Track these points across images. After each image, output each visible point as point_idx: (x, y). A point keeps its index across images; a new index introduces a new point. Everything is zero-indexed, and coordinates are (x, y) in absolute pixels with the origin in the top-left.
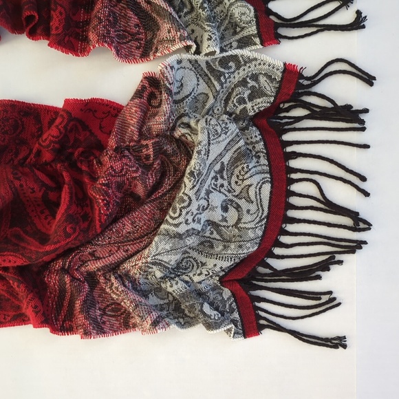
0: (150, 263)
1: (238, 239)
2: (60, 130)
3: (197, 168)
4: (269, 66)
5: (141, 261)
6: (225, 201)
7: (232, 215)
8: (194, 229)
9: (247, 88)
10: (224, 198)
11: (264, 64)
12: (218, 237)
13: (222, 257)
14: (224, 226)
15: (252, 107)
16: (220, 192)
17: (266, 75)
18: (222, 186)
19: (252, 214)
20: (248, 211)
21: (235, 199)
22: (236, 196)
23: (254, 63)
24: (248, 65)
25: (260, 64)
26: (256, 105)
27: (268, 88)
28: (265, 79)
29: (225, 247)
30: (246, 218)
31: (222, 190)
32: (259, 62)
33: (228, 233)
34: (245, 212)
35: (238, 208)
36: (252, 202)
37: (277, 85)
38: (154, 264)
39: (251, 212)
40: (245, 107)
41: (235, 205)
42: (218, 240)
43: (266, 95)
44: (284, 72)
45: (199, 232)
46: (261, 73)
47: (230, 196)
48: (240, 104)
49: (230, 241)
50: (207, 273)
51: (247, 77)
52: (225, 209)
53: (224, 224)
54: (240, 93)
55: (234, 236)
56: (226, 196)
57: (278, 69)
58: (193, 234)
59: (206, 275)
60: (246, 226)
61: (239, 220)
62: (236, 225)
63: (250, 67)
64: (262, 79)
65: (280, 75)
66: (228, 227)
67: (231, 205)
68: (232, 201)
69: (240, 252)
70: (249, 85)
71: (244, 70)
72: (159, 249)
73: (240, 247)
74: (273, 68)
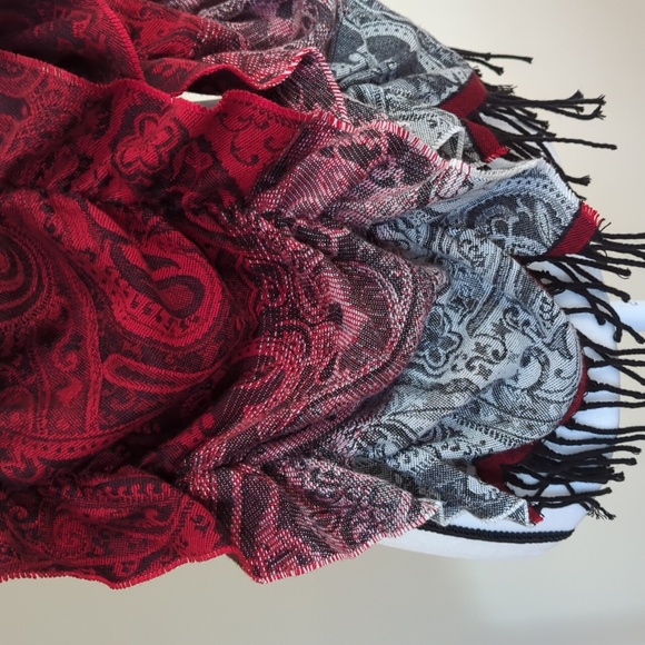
0: (385, 426)
1: (530, 414)
2: (160, 156)
3: (466, 294)
4: (558, 196)
5: (368, 423)
6: (529, 349)
7: (531, 373)
8: (471, 383)
9: (515, 212)
10: (530, 343)
11: (551, 190)
12: (491, 400)
13: (497, 435)
14: (509, 386)
15: (514, 245)
16: (524, 333)
17: (547, 205)
18: (527, 323)
19: (564, 378)
20: (558, 372)
21: (545, 349)
22: (548, 345)
23: (538, 180)
24: (529, 179)
25: (545, 186)
26: (519, 246)
27: (545, 228)
28: (545, 211)
29: (501, 420)
30: (553, 383)
31: (527, 330)
32: (546, 182)
33: (509, 398)
34: (551, 373)
35: (545, 364)
36: (571, 358)
37: (559, 232)
38: (391, 428)
39: (563, 375)
40: (504, 240)
41: (543, 360)
42: (489, 404)
43: (539, 239)
44: (576, 216)
45: (478, 391)
46: (541, 200)
47: (539, 343)
48: (498, 231)
49: (512, 413)
50: (468, 451)
51: (519, 195)
52: (525, 362)
53: (512, 383)
54: (502, 216)
55: (522, 407)
56: (533, 341)
57: (568, 208)
58: (466, 389)
59: (465, 453)
60: (549, 396)
61: (539, 383)
62: (530, 390)
63: (529, 182)
64: (541, 211)
65: (570, 218)
66: (515, 389)
67: (537, 357)
68: (539, 351)
69: (528, 435)
70: (519, 210)
71: (519, 182)
72: (404, 405)
73: (530, 427)
74: (563, 202)
